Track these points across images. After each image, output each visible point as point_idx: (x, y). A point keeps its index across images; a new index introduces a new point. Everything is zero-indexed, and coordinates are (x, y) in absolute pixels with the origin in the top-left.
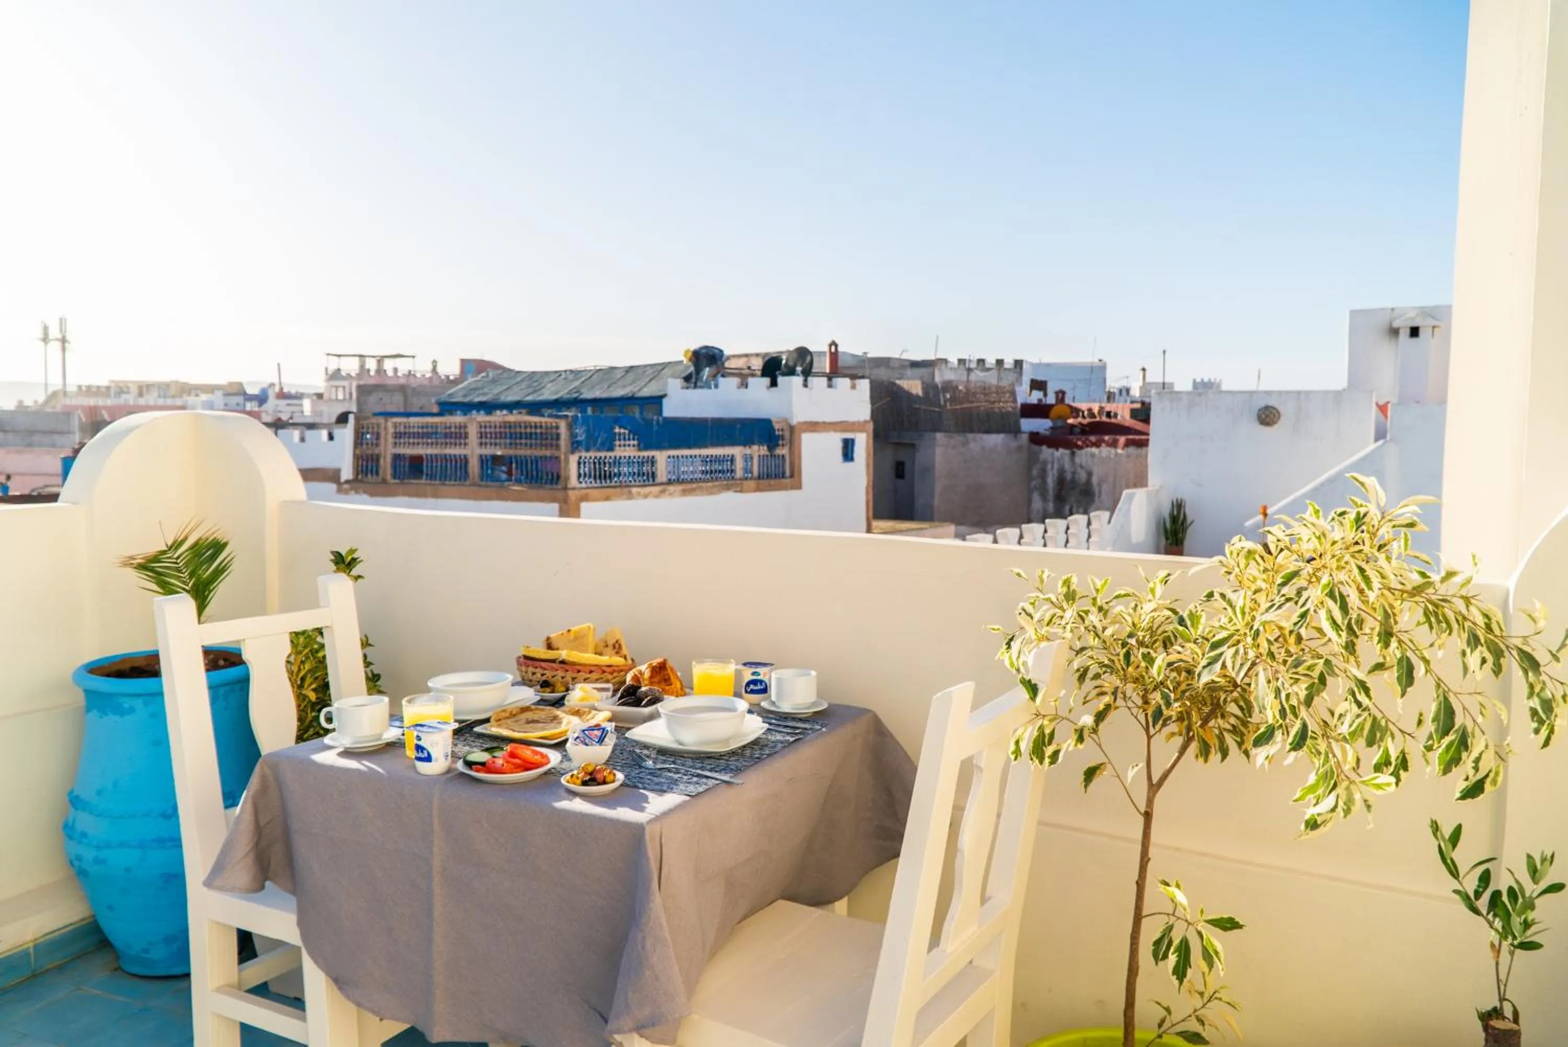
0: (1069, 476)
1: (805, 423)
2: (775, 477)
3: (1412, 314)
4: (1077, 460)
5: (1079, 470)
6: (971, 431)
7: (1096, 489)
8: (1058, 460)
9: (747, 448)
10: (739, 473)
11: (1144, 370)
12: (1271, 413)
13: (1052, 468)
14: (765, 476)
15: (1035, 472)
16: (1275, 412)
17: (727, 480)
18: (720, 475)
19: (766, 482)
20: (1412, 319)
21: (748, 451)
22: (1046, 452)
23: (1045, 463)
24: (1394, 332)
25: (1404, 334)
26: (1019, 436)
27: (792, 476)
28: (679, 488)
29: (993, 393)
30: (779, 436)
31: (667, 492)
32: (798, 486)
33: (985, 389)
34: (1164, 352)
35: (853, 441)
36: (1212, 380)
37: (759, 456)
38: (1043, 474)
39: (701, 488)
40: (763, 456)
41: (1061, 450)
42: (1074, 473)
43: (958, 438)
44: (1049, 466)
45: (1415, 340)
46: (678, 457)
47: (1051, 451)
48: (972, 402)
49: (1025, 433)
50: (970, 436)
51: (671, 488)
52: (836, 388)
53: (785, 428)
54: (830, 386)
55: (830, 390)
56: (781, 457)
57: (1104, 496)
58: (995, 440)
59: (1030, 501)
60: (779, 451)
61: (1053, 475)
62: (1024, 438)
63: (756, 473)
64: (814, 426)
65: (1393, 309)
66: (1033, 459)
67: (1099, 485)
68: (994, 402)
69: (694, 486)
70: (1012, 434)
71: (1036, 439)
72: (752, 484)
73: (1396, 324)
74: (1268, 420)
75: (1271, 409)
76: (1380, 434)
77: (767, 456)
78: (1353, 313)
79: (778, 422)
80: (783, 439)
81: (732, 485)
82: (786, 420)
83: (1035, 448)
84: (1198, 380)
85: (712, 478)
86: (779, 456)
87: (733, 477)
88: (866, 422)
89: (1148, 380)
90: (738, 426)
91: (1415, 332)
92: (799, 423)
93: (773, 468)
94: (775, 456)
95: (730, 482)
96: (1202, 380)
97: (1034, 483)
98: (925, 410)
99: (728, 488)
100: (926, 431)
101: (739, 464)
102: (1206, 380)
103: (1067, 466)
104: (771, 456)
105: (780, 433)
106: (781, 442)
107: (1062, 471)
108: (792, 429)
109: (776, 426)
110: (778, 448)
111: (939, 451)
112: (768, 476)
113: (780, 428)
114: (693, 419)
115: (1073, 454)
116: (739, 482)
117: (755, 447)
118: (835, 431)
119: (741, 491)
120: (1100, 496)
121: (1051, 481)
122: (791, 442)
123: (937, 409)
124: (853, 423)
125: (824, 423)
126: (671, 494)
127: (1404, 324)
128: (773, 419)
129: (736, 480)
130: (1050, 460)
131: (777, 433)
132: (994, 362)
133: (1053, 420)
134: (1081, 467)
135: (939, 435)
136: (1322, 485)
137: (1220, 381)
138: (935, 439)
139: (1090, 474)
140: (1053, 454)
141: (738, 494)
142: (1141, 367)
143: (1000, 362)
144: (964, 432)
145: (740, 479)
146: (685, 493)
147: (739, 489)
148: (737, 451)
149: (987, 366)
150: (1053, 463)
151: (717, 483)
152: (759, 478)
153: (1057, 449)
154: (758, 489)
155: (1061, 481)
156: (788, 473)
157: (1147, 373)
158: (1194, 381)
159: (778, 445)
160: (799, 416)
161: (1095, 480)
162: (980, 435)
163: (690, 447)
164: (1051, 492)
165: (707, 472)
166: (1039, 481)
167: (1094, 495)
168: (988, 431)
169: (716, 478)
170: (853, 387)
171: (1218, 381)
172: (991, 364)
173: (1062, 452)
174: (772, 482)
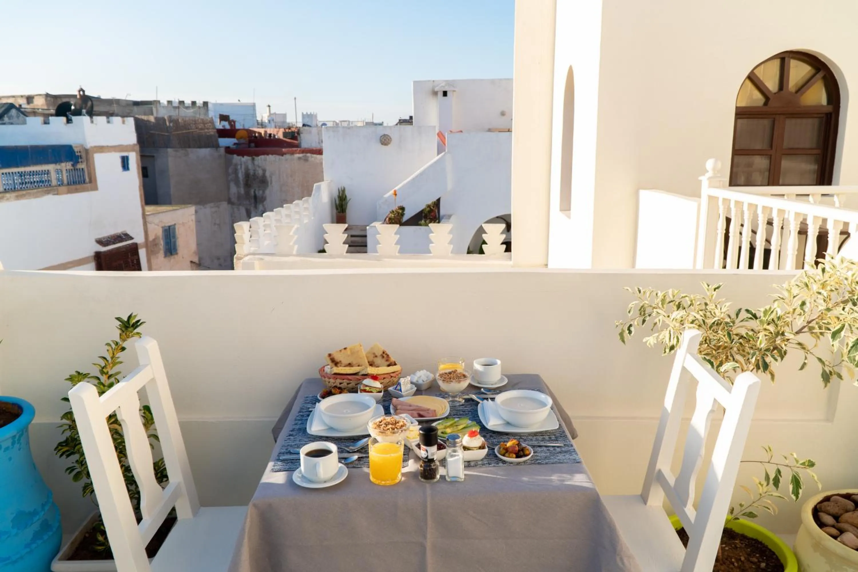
0: (252, 172)
1: (95, 147)
2: (79, 183)
3: (443, 84)
4: (256, 163)
5: (257, 169)
6: (189, 147)
7: (269, 179)
8: (245, 163)
9: (57, 164)
10: (54, 182)
11: (269, 106)
12: (387, 138)
13: (241, 167)
14: (72, 183)
15: (230, 170)
16: (389, 138)
17: (46, 187)
18: (41, 184)
19: (73, 187)
20: (444, 87)
21: (58, 167)
22: (236, 158)
23: (236, 165)
24: (435, 93)
25: (441, 94)
26: (218, 149)
27: (90, 182)
28: (14, 195)
29: (201, 123)
30: (78, 156)
31: (5, 198)
32: (96, 188)
33: (195, 121)
34: (295, 99)
35: (127, 157)
36: (312, 113)
37: (67, 170)
38: (236, 171)
39: (29, 193)
40: (69, 170)
41: (246, 157)
42: (254, 170)
43: (181, 152)
44: (239, 167)
45: (445, 98)
46: (9, 173)
47: (239, 157)
48: (189, 129)
49: (222, 147)
50: (189, 150)
51: (8, 195)
52: (112, 123)
53: (81, 150)
54: (108, 122)
55: (109, 125)
56: (81, 170)
57: (274, 183)
58: (204, 152)
59: (228, 188)
60: (80, 166)
61: (242, 172)
62: (222, 151)
63: (65, 182)
64: (101, 149)
65: (434, 81)
66: (228, 163)
67: (271, 177)
68: (201, 129)
69: (24, 192)
70: (215, 149)
71: (228, 150)
72: (64, 189)
73: (436, 89)
74: (386, 142)
75: (386, 136)
76: (440, 150)
77: (72, 170)
78: (415, 82)
79: (76, 147)
80: (81, 158)
81: (51, 190)
82: (82, 146)
83: (229, 156)
84: (305, 113)
85: (36, 186)
86: (80, 169)
87: (50, 185)
88: (134, 145)
89: (272, 112)
90: (50, 150)
91: (445, 94)
92: (92, 147)
93: (77, 177)
94: (77, 169)
95: (49, 189)
96: (307, 113)
97: (230, 177)
98: (158, 134)
99: (48, 192)
100: (161, 147)
101: (53, 176)
102: (309, 113)
103: (250, 166)
104: (74, 169)
105: (79, 154)
106: (80, 160)
107: (247, 170)
108: (87, 151)
109: (76, 150)
110: (78, 164)
111: (170, 159)
112: (74, 183)
113: (79, 151)
114: (16, 147)
115: (253, 159)
116: (55, 188)
117: (63, 164)
118: (115, 151)
119: (57, 194)
120: (271, 183)
121: (241, 175)
122: (87, 160)
123: (166, 134)
124: (127, 146)
125: (108, 146)
126: (8, 199)
127: (440, 89)
128: (73, 145)
129: (52, 187)
130: (239, 163)
131: (77, 154)
132: (190, 102)
133: (237, 139)
134: (259, 167)
135: (170, 150)
136: (417, 177)
137: (316, 114)
138: (167, 152)
139: (264, 171)
140: (240, 160)
141: (56, 196)
142: (267, 105)
143: (194, 103)
144: (185, 147)
145: (55, 186)
146: (18, 198)
147: (56, 193)
148: (51, 167)
149: (186, 105)
150: (241, 165)
151: (40, 190)
152: (68, 184)
153: (243, 157)
154: (69, 192)
155: (247, 175)
156: (87, 180)
157: (271, 108)
158: (303, 113)
159: (78, 162)
160: (90, 142)
161: (268, 174)
162: (195, 150)
163: (17, 166)
164: (242, 182)
165: (31, 183)
166: (234, 175)
167: (268, 183)
168: (200, 147)
169: (39, 186)
170: (124, 122)
171: (315, 114)
172: (189, 104)
173: (246, 159)
174: (78, 186)
